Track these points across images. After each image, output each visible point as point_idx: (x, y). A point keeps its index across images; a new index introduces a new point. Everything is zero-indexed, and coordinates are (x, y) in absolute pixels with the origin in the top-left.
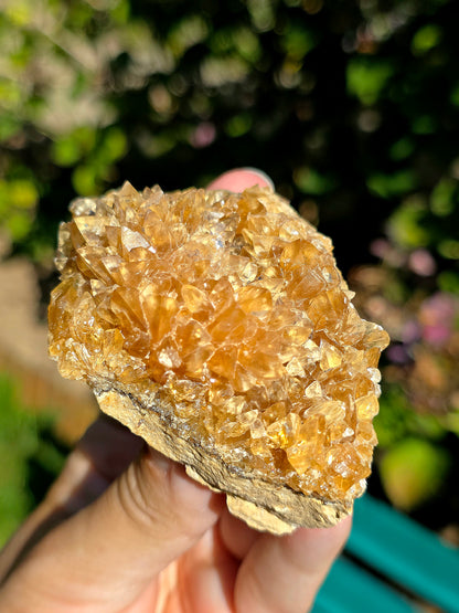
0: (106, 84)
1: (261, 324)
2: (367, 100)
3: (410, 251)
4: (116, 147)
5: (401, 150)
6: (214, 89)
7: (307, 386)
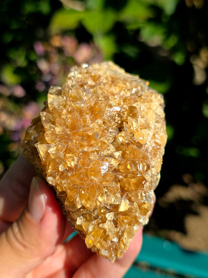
1: (96, 182)
7: (109, 212)
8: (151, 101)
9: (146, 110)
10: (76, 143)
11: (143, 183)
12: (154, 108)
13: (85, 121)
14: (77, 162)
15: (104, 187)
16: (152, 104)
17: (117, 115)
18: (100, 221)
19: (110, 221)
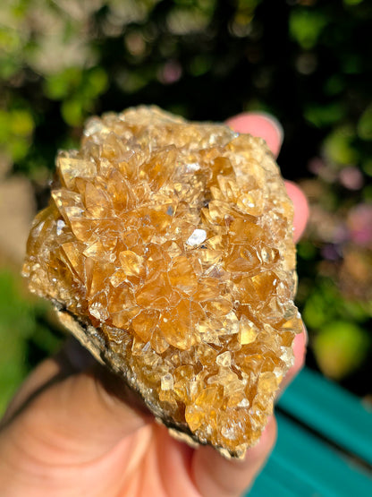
0: (91, 32)
1: (186, 296)
2: (306, 46)
3: (341, 168)
4: (98, 84)
5: (334, 86)
6: (179, 37)
7: (220, 353)
8: (250, 148)
9: (245, 163)
10: (133, 231)
11: (274, 283)
12: (258, 158)
13: (141, 192)
14: (143, 264)
15: (203, 304)
16: (253, 152)
17: (195, 177)
18: (207, 373)
19: (227, 368)
